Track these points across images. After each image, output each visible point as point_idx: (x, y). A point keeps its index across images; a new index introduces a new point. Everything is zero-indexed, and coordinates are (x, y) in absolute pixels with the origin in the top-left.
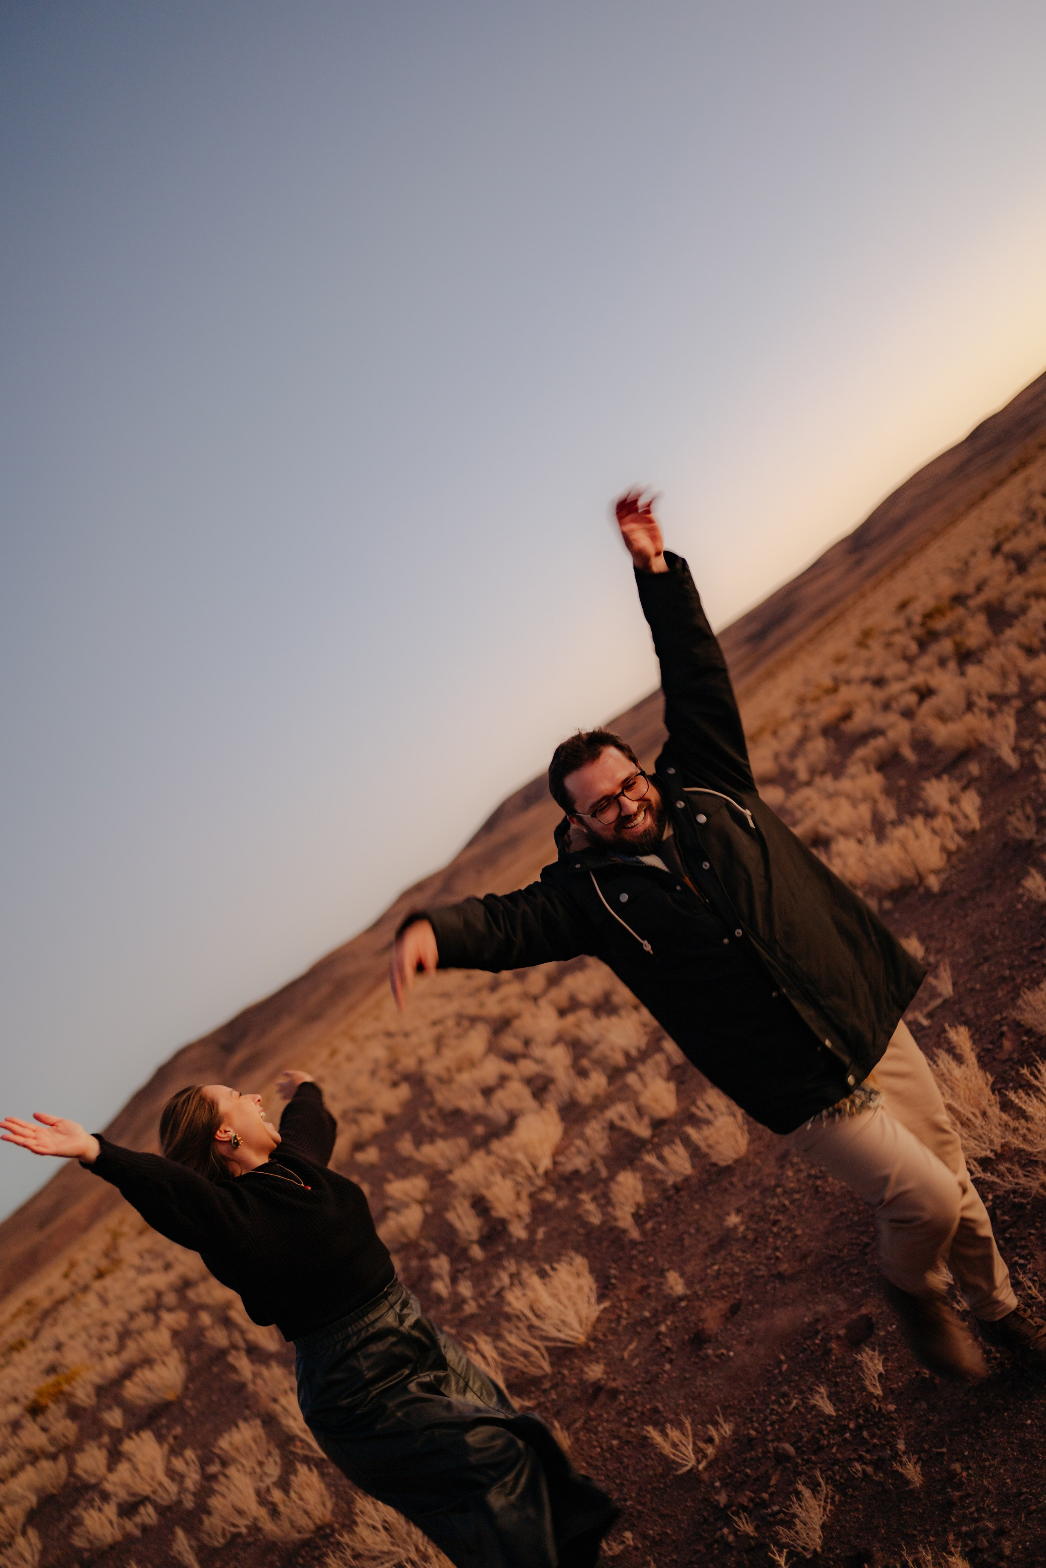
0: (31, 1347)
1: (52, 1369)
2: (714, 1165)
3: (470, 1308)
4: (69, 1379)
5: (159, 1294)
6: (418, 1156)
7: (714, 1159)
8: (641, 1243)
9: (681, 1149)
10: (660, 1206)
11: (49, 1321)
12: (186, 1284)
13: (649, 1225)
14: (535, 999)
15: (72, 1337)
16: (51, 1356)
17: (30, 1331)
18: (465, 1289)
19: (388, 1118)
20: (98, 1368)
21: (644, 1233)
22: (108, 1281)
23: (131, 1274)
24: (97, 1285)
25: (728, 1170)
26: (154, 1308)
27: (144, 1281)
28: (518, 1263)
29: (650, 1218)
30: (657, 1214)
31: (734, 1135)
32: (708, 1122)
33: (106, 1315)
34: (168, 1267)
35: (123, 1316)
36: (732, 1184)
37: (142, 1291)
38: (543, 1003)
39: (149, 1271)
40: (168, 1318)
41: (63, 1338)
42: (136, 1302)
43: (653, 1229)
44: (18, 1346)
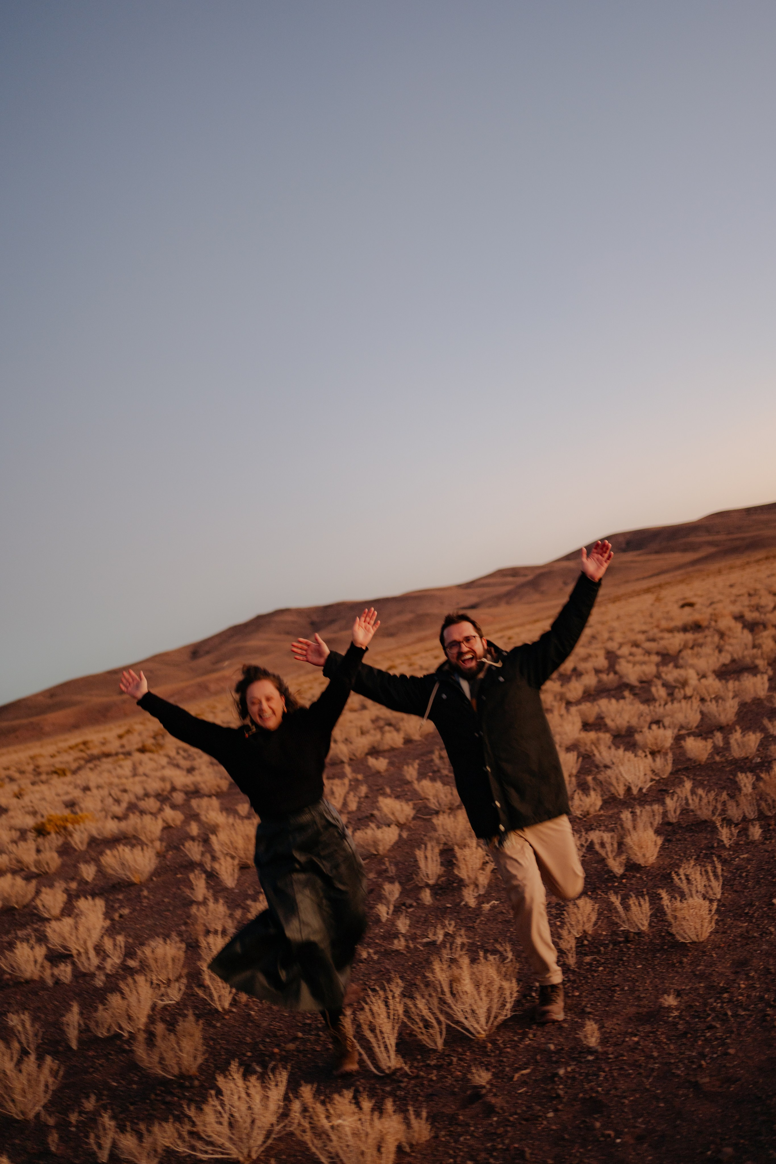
0: (69, 778)
1: (71, 805)
2: (672, 935)
3: (399, 944)
4: (75, 822)
5: (174, 789)
6: (416, 786)
7: (673, 930)
8: (574, 972)
9: (646, 906)
10: (606, 946)
11: (91, 765)
12: (195, 793)
13: (588, 959)
14: (569, 704)
15: (99, 787)
16: (77, 793)
17: (74, 766)
18: (403, 925)
19: (408, 741)
20: (100, 824)
21: (579, 963)
22: (145, 757)
23: (164, 761)
24: (137, 756)
25: (682, 947)
26: (163, 798)
27: (169, 772)
28: (458, 927)
29: (592, 953)
30: (599, 952)
31: (702, 919)
32: (683, 896)
33: (129, 784)
34: (191, 770)
35: (140, 792)
36: (681, 962)
37: (163, 779)
38: (573, 709)
39: (178, 766)
40: (169, 813)
41: (92, 785)
42: (154, 786)
43: (590, 964)
44: (60, 773)
